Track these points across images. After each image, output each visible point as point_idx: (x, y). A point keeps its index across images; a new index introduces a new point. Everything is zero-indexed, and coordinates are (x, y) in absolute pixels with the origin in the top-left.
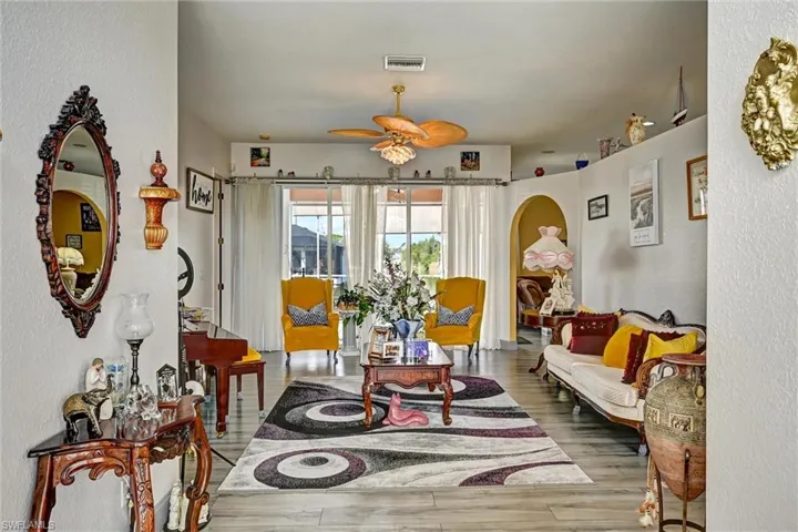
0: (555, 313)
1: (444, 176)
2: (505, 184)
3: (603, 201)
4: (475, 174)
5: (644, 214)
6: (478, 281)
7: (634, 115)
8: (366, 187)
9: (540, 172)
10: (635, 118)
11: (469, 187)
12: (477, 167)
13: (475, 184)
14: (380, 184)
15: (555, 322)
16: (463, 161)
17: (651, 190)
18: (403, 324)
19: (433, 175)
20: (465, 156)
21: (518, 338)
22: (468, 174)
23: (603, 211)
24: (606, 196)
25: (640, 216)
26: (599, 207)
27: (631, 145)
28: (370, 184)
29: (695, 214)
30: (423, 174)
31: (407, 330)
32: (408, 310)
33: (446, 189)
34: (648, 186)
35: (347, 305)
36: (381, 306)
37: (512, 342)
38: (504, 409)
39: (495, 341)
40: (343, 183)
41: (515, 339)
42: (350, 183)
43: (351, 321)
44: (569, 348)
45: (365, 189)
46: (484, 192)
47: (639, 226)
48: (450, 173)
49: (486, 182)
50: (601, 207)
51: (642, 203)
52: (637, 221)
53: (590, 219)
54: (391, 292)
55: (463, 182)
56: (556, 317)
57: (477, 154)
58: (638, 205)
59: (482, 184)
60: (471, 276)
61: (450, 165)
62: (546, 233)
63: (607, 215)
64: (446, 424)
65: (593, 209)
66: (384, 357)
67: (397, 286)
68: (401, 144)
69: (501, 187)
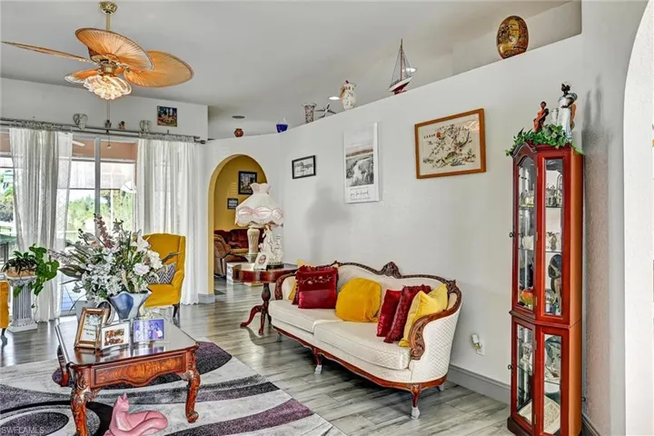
0: (269, 267)
1: (138, 129)
2: (203, 142)
3: (311, 161)
4: (172, 129)
5: (363, 173)
6: (180, 237)
7: (347, 82)
8: (44, 132)
9: (239, 133)
10: (348, 85)
11: (166, 143)
12: (174, 123)
13: (174, 140)
14: (63, 130)
15: (271, 276)
16: (160, 116)
17: (372, 150)
18: (124, 298)
19: (127, 127)
20: (163, 112)
21: (215, 291)
22: (164, 129)
23: (311, 170)
24: (314, 157)
25: (357, 174)
26: (306, 166)
27: (343, 110)
28: (49, 130)
29: (422, 174)
30: (115, 125)
31: (130, 304)
32: (134, 281)
33: (141, 143)
34: (368, 147)
35: (19, 270)
36: (95, 278)
37: (210, 296)
38: (245, 381)
39: (192, 296)
40: (13, 125)
41: (213, 292)
42: (23, 126)
43: (25, 290)
44: (295, 302)
45: (42, 135)
46: (182, 147)
47: (355, 184)
48: (146, 127)
49: (186, 138)
50: (307, 167)
51: (360, 163)
52: (354, 179)
53: (294, 178)
54: (110, 259)
55: (161, 136)
56: (272, 271)
57: (175, 110)
58: (355, 164)
59: (181, 140)
60: (169, 232)
61: (146, 119)
62: (258, 190)
63: (315, 174)
64: (192, 421)
65: (297, 169)
66: (103, 347)
67: (115, 249)
68: (112, 75)
69: (199, 145)
